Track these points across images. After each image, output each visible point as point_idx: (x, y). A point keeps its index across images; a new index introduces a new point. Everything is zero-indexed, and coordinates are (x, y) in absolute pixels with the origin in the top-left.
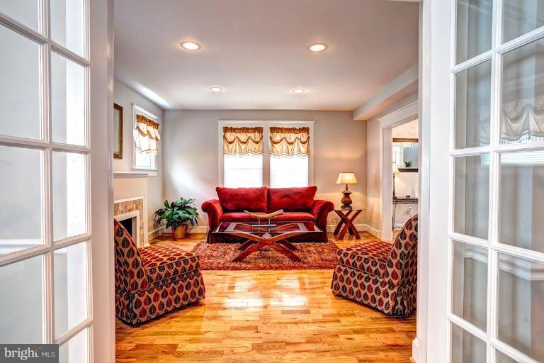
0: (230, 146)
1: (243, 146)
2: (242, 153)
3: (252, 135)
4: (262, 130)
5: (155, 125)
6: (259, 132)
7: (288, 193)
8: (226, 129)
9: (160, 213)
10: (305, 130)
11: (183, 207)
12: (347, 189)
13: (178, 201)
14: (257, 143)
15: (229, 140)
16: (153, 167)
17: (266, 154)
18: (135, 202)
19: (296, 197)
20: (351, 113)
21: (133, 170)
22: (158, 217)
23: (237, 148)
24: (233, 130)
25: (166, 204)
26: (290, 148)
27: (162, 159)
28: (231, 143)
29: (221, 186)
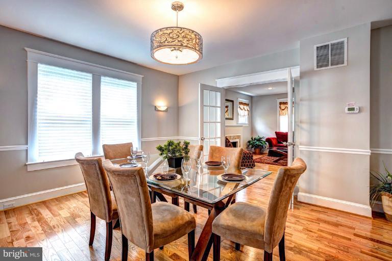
0: (283, 111)
5: (247, 105)
8: (281, 103)
9: (249, 142)
11: (259, 140)
13: (257, 137)
15: (282, 109)
16: (247, 123)
18: (237, 136)
21: (237, 124)
22: (248, 144)
24: (284, 103)
25: (252, 139)
29: (278, 131)
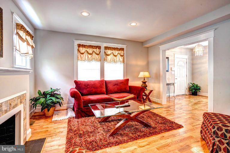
0: (82, 56)
1: (90, 56)
2: (89, 60)
3: (95, 50)
4: (100, 48)
5: (31, 36)
6: (99, 49)
7: (117, 83)
8: (79, 46)
10: (122, 49)
11: (53, 95)
12: (144, 80)
13: (49, 90)
14: (98, 54)
15: (82, 52)
16: (29, 67)
17: (102, 61)
19: (121, 85)
20: (142, 43)
23: (86, 57)
24: (84, 46)
26: (115, 58)
27: (35, 62)
28: (83, 54)
29: (77, 80)
